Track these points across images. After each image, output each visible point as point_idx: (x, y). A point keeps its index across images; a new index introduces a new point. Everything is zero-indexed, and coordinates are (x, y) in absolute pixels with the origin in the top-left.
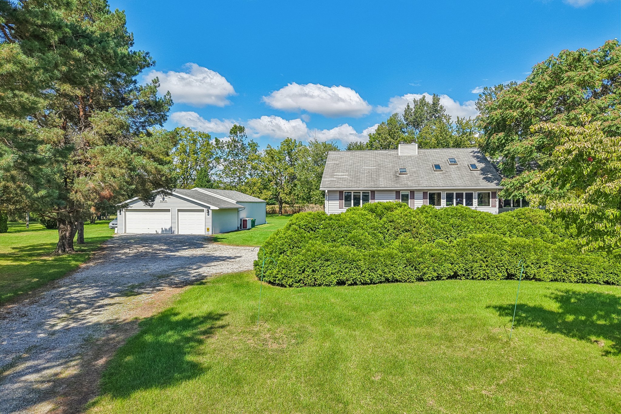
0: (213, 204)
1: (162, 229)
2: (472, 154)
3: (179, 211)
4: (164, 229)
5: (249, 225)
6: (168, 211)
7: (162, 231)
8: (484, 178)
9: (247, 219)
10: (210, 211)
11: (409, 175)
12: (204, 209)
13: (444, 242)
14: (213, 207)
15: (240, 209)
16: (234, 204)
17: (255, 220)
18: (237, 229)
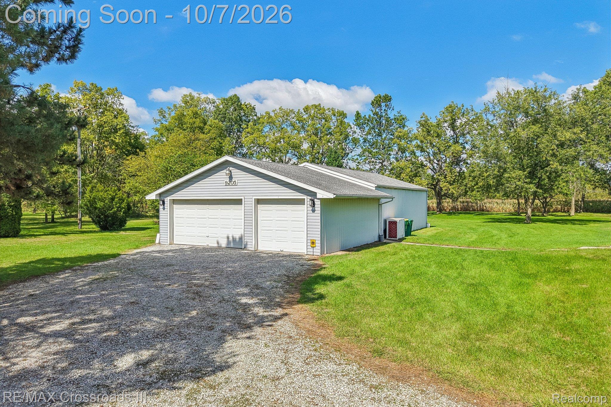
0: (326, 188)
1: (228, 238)
3: (259, 202)
4: (231, 239)
5: (401, 231)
6: (238, 202)
7: (229, 242)
9: (397, 220)
10: (318, 203)
12: (305, 197)
14: (322, 194)
15: (383, 201)
16: (371, 190)
17: (412, 221)
18: (377, 239)
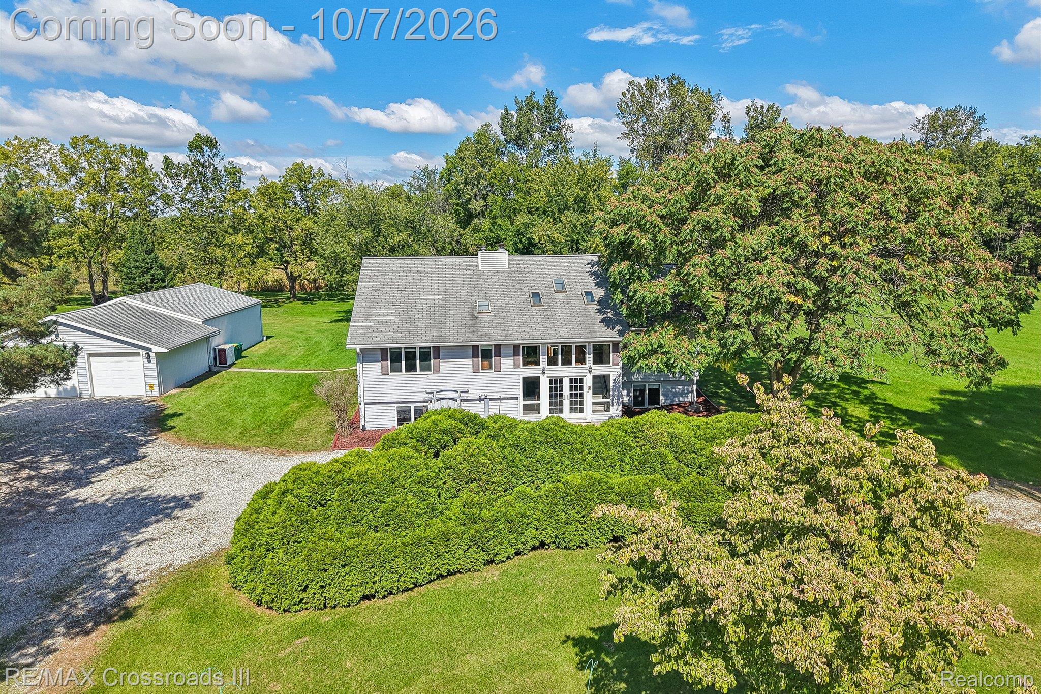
0: (157, 342)
1: (58, 388)
2: (588, 268)
3: (90, 356)
5: (231, 357)
7: (59, 392)
8: (602, 321)
9: (227, 347)
10: (152, 355)
11: (492, 314)
12: (140, 351)
13: (528, 490)
14: (156, 349)
16: (196, 326)
17: (241, 345)
18: (207, 369)
